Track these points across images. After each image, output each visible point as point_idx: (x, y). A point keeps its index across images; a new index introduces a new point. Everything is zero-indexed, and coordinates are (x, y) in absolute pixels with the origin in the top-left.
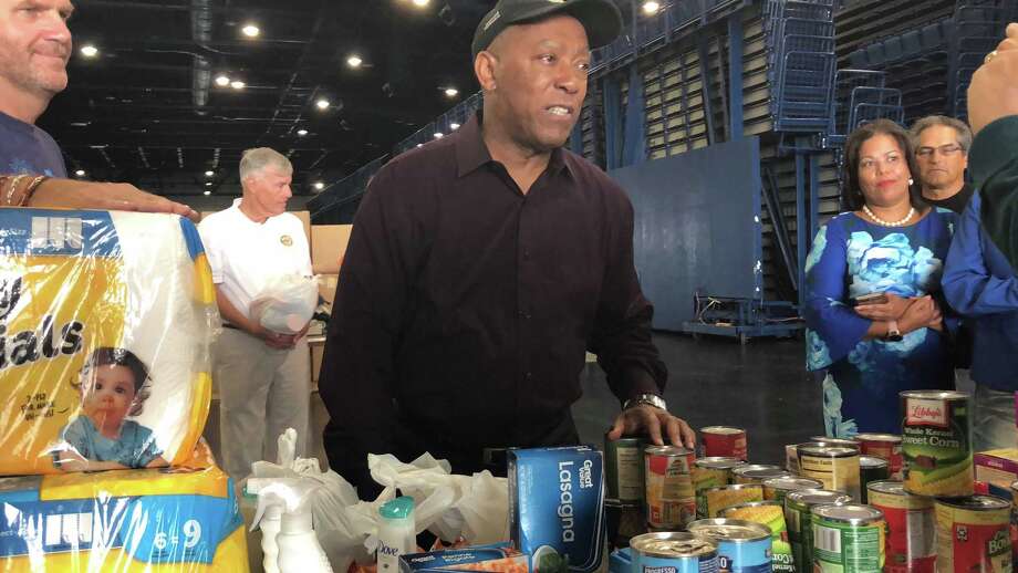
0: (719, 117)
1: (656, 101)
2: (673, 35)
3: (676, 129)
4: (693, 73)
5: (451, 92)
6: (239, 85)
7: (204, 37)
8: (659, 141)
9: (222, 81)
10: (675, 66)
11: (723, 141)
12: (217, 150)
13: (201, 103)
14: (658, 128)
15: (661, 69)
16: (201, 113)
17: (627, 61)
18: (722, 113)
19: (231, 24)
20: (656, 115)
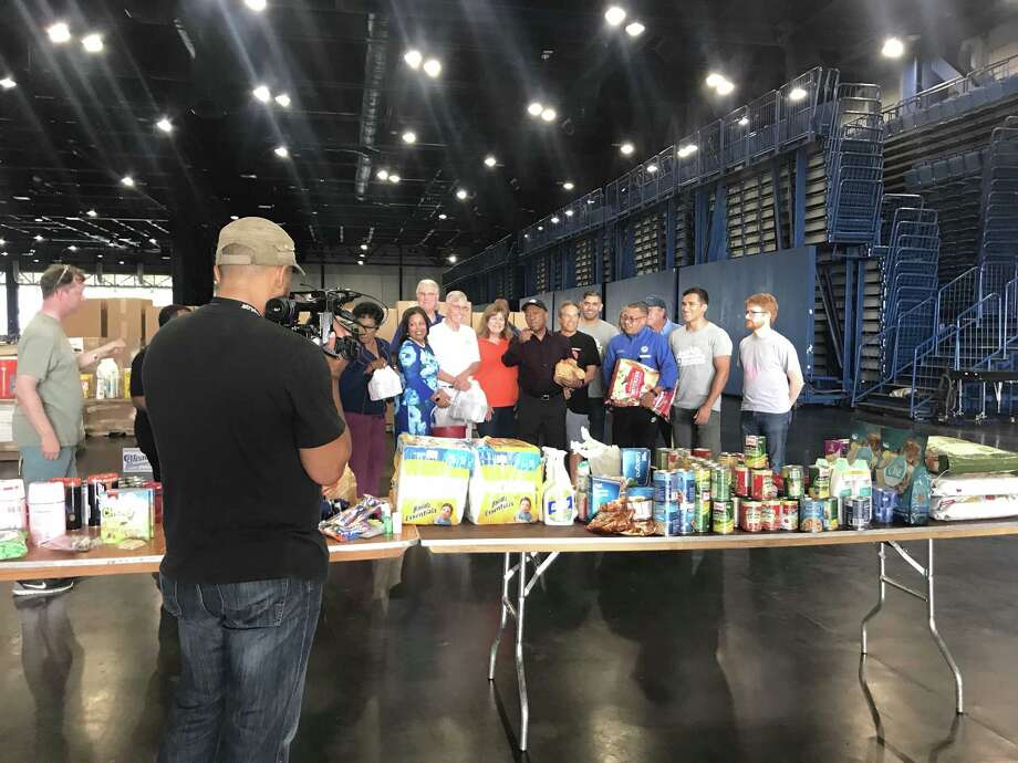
0: (786, 227)
1: (737, 210)
2: (752, 160)
3: (753, 234)
4: (767, 191)
5: (569, 186)
6: (395, 179)
7: (368, 140)
8: (738, 243)
9: (382, 175)
10: (753, 184)
11: (789, 248)
12: (372, 229)
13: (362, 191)
14: (738, 232)
15: (742, 185)
16: (361, 199)
17: (715, 178)
18: (788, 225)
19: (394, 133)
20: (737, 222)
